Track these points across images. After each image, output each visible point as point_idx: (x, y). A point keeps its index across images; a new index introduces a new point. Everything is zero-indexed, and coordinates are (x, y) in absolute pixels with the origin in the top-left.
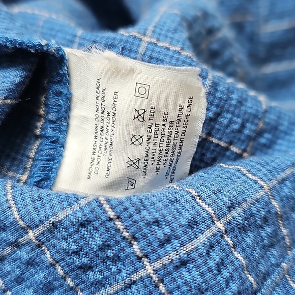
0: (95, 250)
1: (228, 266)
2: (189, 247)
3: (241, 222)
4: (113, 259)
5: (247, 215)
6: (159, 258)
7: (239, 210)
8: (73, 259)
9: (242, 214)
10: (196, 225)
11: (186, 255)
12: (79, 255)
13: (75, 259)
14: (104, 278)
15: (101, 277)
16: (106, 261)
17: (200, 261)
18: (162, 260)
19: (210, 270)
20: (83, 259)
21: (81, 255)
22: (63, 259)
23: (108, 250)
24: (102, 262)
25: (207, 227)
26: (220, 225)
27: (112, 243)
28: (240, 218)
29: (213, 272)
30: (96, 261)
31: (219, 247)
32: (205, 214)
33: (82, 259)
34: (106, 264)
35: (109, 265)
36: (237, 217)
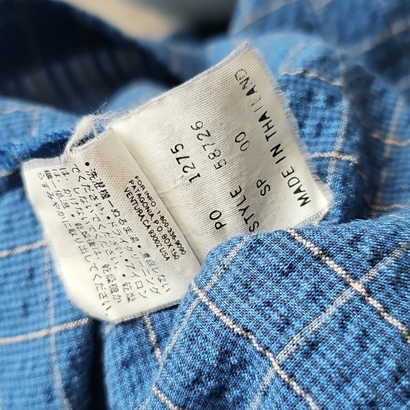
0: (215, 365)
1: (375, 338)
2: (315, 325)
3: (393, 275)
4: (240, 365)
5: (403, 265)
6: (281, 347)
7: (389, 260)
8: (199, 391)
9: (393, 265)
10: (321, 295)
11: (313, 336)
12: (202, 382)
13: (200, 389)
14: (243, 392)
15: (238, 392)
16: (233, 371)
17: (333, 339)
18: (285, 348)
19: (349, 348)
20: (209, 383)
21: (204, 380)
22: (188, 399)
23: (229, 357)
24: (230, 375)
25: (338, 293)
26: (358, 287)
27: (229, 346)
28: (390, 271)
29: (354, 350)
30: (224, 377)
31: (359, 316)
32: (332, 278)
33: (207, 385)
34: (236, 374)
35: (240, 373)
36: (385, 271)
